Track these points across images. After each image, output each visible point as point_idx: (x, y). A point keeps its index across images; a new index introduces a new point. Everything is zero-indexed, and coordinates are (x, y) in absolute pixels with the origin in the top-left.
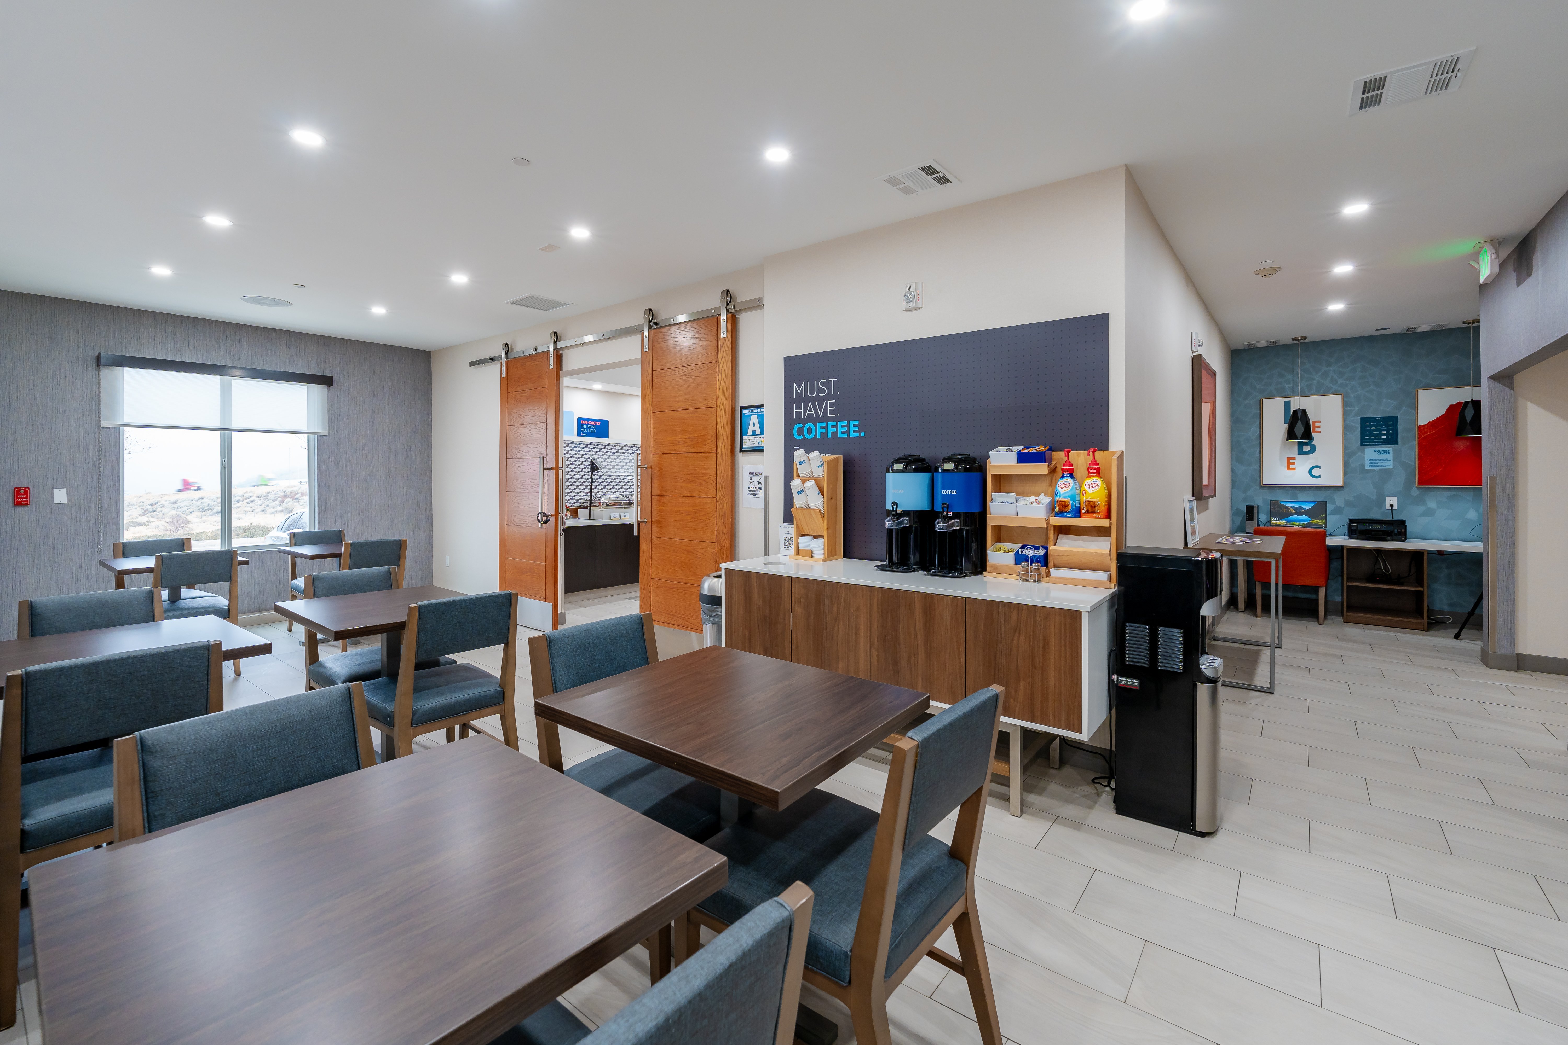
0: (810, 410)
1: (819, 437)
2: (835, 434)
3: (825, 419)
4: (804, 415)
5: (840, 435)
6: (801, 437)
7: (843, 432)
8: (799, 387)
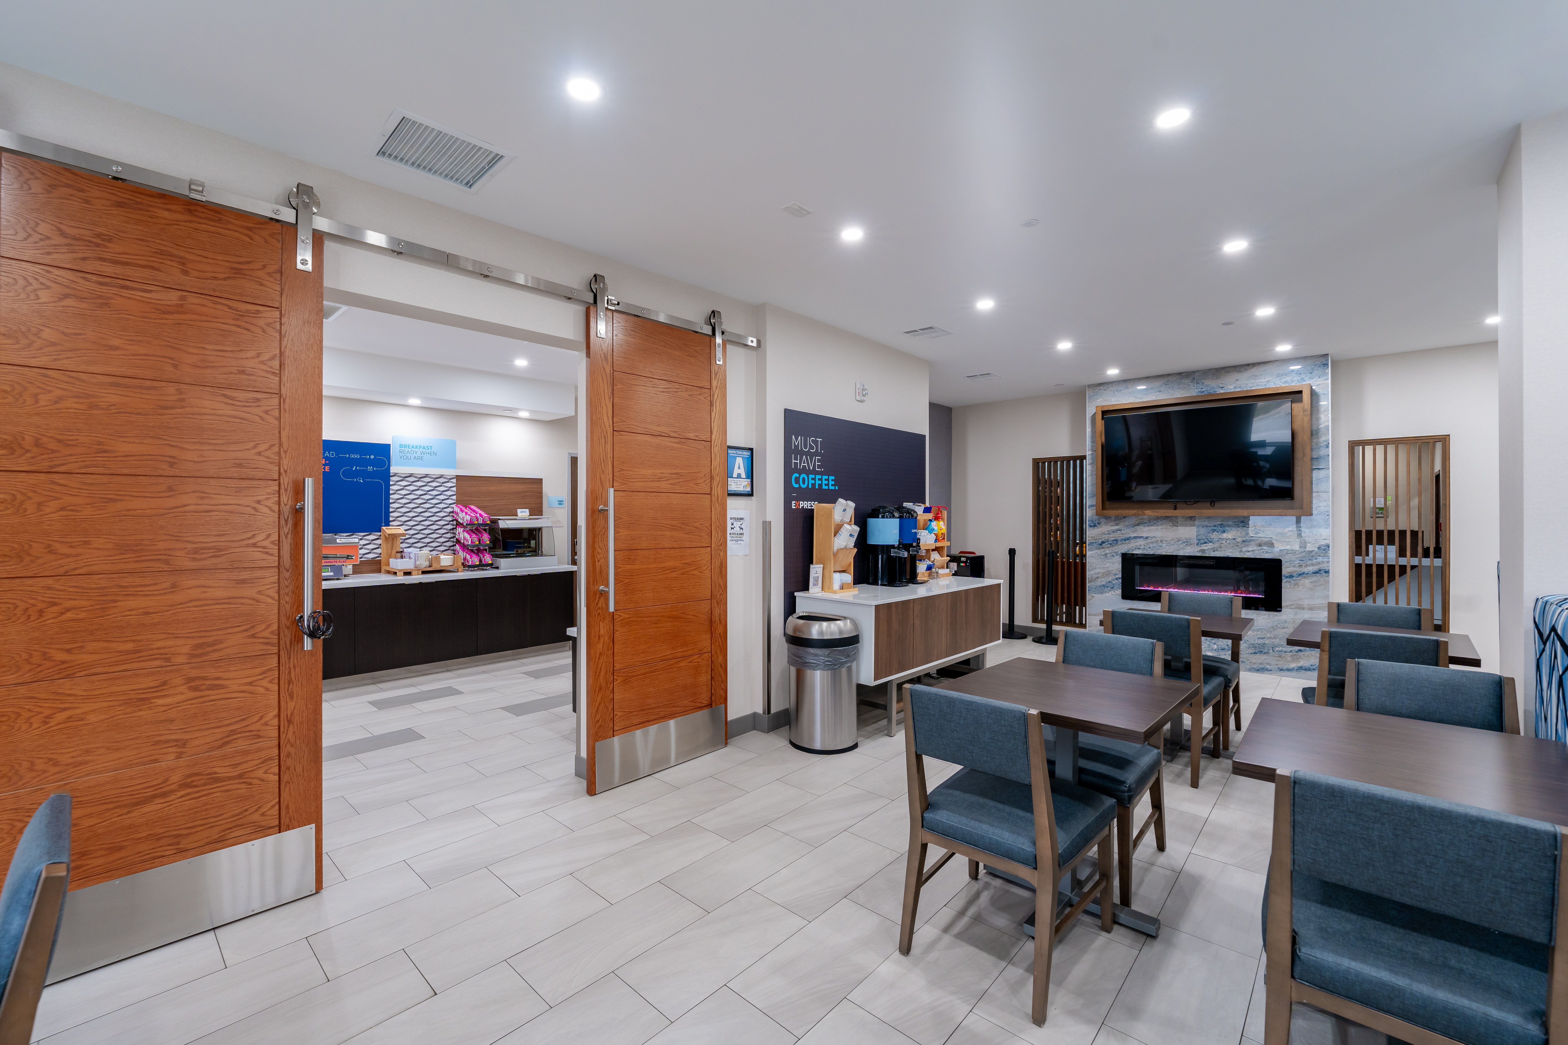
0: (804, 463)
1: (810, 487)
2: (820, 485)
3: (814, 472)
4: (800, 467)
5: (824, 487)
6: (797, 486)
7: (826, 485)
8: (797, 439)
